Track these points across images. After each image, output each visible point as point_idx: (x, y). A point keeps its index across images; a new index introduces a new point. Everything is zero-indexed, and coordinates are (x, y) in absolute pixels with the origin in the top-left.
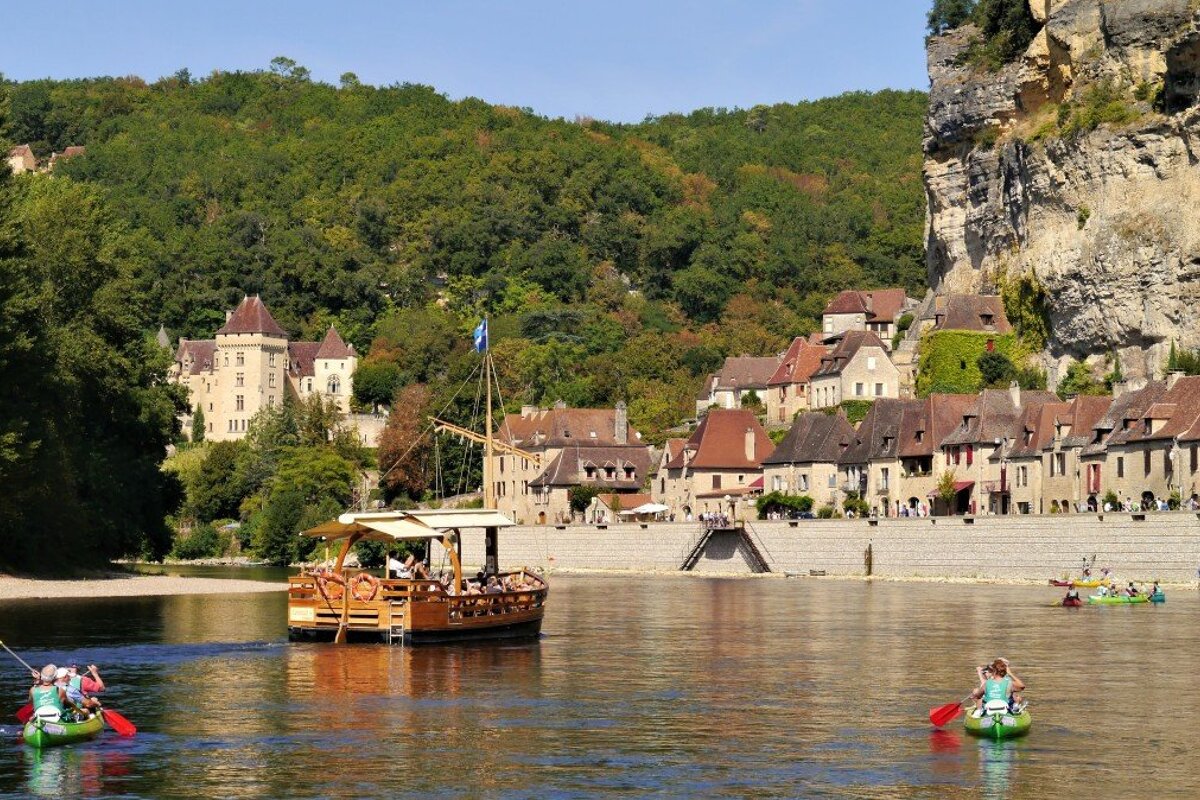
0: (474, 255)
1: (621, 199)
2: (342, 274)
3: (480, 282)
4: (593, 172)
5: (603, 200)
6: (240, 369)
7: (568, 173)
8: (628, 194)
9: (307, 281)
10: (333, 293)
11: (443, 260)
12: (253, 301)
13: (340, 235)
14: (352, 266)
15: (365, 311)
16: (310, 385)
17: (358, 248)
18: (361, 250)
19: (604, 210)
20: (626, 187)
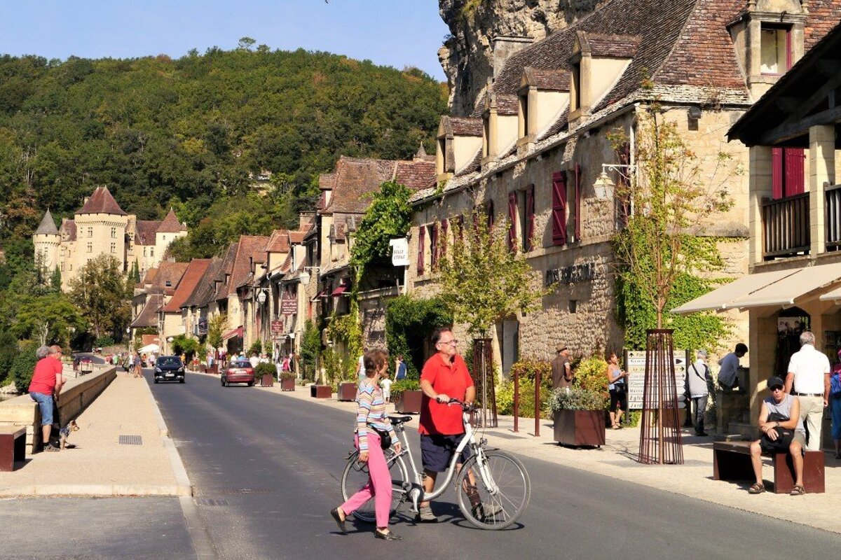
0: (288, 158)
1: (412, 120)
2: (190, 172)
3: (292, 177)
4: (393, 100)
5: (398, 120)
6: (90, 240)
7: (373, 101)
8: (416, 116)
9: (165, 178)
10: (182, 186)
11: (265, 162)
12: (102, 190)
13: (194, 146)
14: (199, 167)
15: (204, 198)
16: (152, 252)
17: (206, 154)
18: (207, 155)
19: (397, 128)
20: (416, 111)
